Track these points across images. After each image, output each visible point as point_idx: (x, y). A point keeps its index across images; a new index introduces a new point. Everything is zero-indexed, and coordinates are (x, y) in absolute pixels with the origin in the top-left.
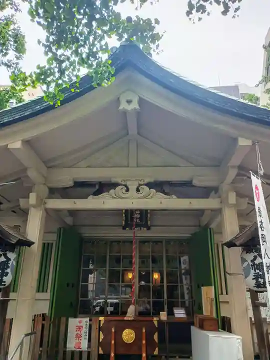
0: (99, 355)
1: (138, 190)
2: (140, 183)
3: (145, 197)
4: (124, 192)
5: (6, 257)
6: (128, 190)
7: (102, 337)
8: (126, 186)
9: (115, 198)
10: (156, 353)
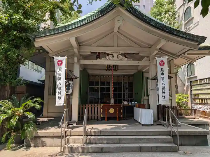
0: (101, 117)
1: (117, 56)
3: (120, 60)
5: (69, 83)
6: (113, 57)
7: (102, 111)
8: (112, 55)
9: (108, 60)
10: (122, 116)
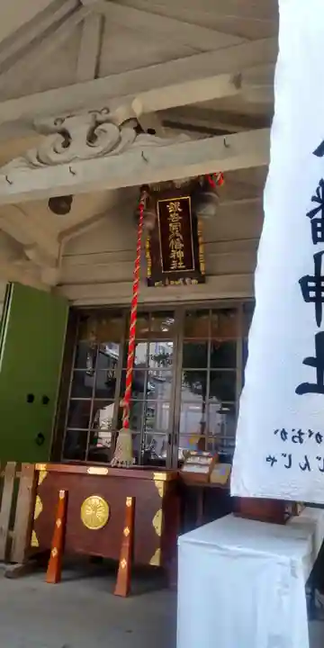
1: (92, 138)
2: (100, 118)
4: (59, 147)
7: (39, 508)
9: (36, 166)
10: (155, 561)
